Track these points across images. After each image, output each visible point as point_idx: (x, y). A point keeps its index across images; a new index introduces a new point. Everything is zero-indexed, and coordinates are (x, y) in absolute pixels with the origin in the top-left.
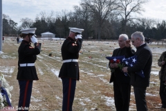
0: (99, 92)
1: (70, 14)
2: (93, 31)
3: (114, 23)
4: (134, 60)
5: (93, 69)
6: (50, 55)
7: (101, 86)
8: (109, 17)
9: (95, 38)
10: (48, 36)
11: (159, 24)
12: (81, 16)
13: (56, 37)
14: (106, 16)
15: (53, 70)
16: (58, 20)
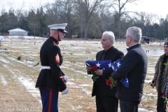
0: (80, 107)
1: (47, 6)
2: (78, 28)
3: (105, 18)
4: (119, 65)
5: (75, 77)
6: (19, 59)
7: (83, 100)
8: (98, 10)
9: (80, 37)
10: (19, 34)
11: (162, 19)
12: (62, 8)
13: (29, 35)
14: (94, 9)
15: (20, 79)
16: (32, 13)
